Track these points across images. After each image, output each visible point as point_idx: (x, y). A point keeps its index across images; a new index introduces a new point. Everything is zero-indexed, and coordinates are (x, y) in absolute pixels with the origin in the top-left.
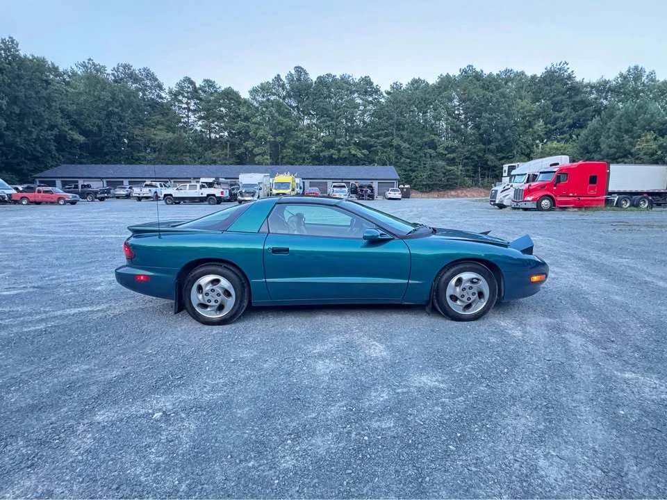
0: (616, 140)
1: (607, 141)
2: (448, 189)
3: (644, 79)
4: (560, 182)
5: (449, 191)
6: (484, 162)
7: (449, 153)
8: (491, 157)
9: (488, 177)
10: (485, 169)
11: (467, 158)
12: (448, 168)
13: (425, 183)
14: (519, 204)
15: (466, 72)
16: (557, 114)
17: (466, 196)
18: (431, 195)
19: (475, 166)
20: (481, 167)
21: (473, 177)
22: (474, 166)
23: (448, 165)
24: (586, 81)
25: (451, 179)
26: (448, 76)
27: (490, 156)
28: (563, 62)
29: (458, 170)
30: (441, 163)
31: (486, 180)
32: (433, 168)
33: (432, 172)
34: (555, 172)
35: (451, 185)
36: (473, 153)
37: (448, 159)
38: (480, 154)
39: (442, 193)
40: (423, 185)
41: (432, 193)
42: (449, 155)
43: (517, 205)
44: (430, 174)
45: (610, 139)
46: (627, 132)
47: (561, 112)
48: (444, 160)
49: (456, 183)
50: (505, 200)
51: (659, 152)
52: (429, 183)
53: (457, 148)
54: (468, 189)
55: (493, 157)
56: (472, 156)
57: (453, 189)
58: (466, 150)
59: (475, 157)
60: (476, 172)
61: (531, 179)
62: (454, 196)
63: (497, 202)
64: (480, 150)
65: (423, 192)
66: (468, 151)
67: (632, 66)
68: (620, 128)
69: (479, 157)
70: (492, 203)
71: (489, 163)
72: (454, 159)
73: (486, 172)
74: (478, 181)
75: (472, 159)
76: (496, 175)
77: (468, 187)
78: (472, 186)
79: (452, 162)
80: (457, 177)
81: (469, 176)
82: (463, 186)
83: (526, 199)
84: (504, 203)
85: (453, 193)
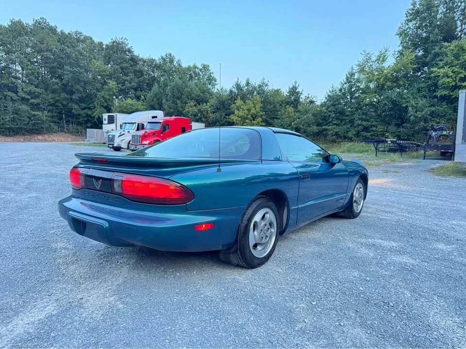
0: (172, 103)
1: (167, 103)
2: (34, 133)
3: (175, 63)
4: (165, 130)
5: (35, 136)
6: (68, 110)
7: (32, 99)
8: (75, 106)
9: (72, 123)
10: (69, 117)
11: (51, 105)
12: (33, 113)
13: (9, 126)
14: (138, 147)
15: (39, 24)
16: (125, 78)
17: (54, 140)
18: (17, 138)
19: (60, 113)
20: (66, 115)
21: (58, 123)
22: (58, 113)
23: (32, 109)
24: (141, 56)
25: (38, 124)
26: (20, 22)
27: (73, 105)
28: (124, 37)
29: (43, 115)
30: (24, 107)
31: (71, 126)
32: (16, 112)
33: (16, 116)
34: (161, 123)
35: (37, 130)
36: (57, 101)
37: (32, 104)
38: (65, 103)
39: (28, 137)
40: (6, 128)
41: (17, 137)
42: (33, 101)
43: (136, 147)
44: (14, 118)
45: (169, 102)
46: (178, 98)
47: (128, 76)
48: (27, 105)
49: (42, 128)
50: (122, 144)
51: (199, 115)
52: (13, 126)
53: (41, 94)
54: (55, 134)
55: (76, 107)
56: (57, 104)
57: (39, 134)
58: (50, 97)
59: (60, 105)
60: (61, 119)
61: (140, 127)
62: (40, 140)
63: (115, 145)
64: (65, 99)
65: (6, 135)
66: (52, 98)
67: (168, 53)
68: (174, 95)
69: (63, 105)
70: (111, 146)
71: (73, 111)
72: (38, 104)
73: (70, 119)
74: (63, 127)
75: (56, 106)
76: (79, 122)
77: (55, 132)
78: (58, 131)
79: (36, 107)
80: (43, 122)
81: (55, 122)
82: (50, 131)
83: (143, 143)
84: (122, 147)
85: (40, 137)
